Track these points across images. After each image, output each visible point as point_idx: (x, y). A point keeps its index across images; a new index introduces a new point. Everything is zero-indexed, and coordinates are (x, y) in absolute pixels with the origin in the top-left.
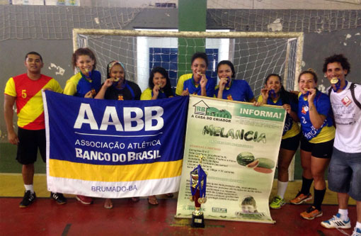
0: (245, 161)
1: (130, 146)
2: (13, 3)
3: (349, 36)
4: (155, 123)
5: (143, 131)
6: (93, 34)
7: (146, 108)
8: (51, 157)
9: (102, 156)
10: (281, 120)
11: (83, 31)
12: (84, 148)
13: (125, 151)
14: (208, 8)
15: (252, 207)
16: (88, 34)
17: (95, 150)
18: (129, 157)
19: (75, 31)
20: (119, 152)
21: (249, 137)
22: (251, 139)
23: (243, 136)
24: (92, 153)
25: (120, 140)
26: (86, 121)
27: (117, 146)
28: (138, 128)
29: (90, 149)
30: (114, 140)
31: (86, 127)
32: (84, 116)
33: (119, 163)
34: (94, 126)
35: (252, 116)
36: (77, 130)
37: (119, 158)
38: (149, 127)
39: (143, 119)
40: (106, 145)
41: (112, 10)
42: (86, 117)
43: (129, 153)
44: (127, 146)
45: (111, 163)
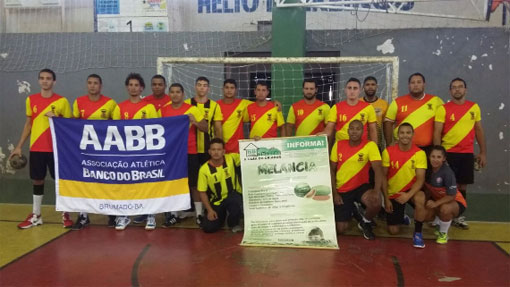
0: (302, 192)
1: (133, 165)
2: (99, 31)
3: (474, 58)
4: (156, 142)
5: (145, 151)
6: (177, 62)
7: (146, 126)
8: (61, 177)
9: (108, 175)
10: (325, 146)
11: (167, 59)
12: (90, 168)
13: (129, 170)
14: (308, 28)
15: (319, 236)
16: (172, 62)
17: (101, 169)
18: (133, 176)
19: (160, 60)
20: (123, 170)
21: (300, 168)
22: (303, 170)
23: (295, 168)
24: (98, 172)
25: (123, 160)
26: (90, 142)
27: (120, 165)
28: (140, 148)
29: (96, 169)
30: (117, 159)
31: (90, 148)
32: (88, 137)
33: (124, 182)
34: (98, 147)
35: (299, 148)
36: (83, 151)
37: (123, 176)
38: (151, 147)
39: (144, 137)
40: (110, 164)
41: (201, 34)
42: (90, 138)
43: (133, 172)
44: (130, 165)
45: (116, 182)
